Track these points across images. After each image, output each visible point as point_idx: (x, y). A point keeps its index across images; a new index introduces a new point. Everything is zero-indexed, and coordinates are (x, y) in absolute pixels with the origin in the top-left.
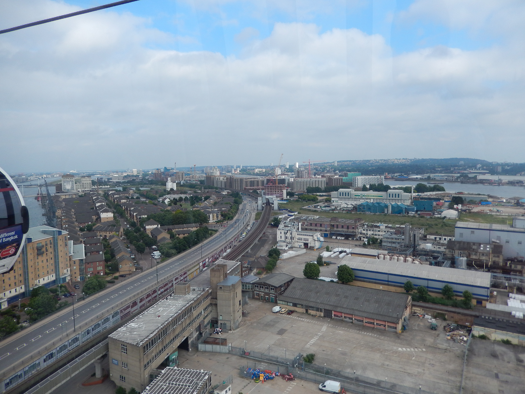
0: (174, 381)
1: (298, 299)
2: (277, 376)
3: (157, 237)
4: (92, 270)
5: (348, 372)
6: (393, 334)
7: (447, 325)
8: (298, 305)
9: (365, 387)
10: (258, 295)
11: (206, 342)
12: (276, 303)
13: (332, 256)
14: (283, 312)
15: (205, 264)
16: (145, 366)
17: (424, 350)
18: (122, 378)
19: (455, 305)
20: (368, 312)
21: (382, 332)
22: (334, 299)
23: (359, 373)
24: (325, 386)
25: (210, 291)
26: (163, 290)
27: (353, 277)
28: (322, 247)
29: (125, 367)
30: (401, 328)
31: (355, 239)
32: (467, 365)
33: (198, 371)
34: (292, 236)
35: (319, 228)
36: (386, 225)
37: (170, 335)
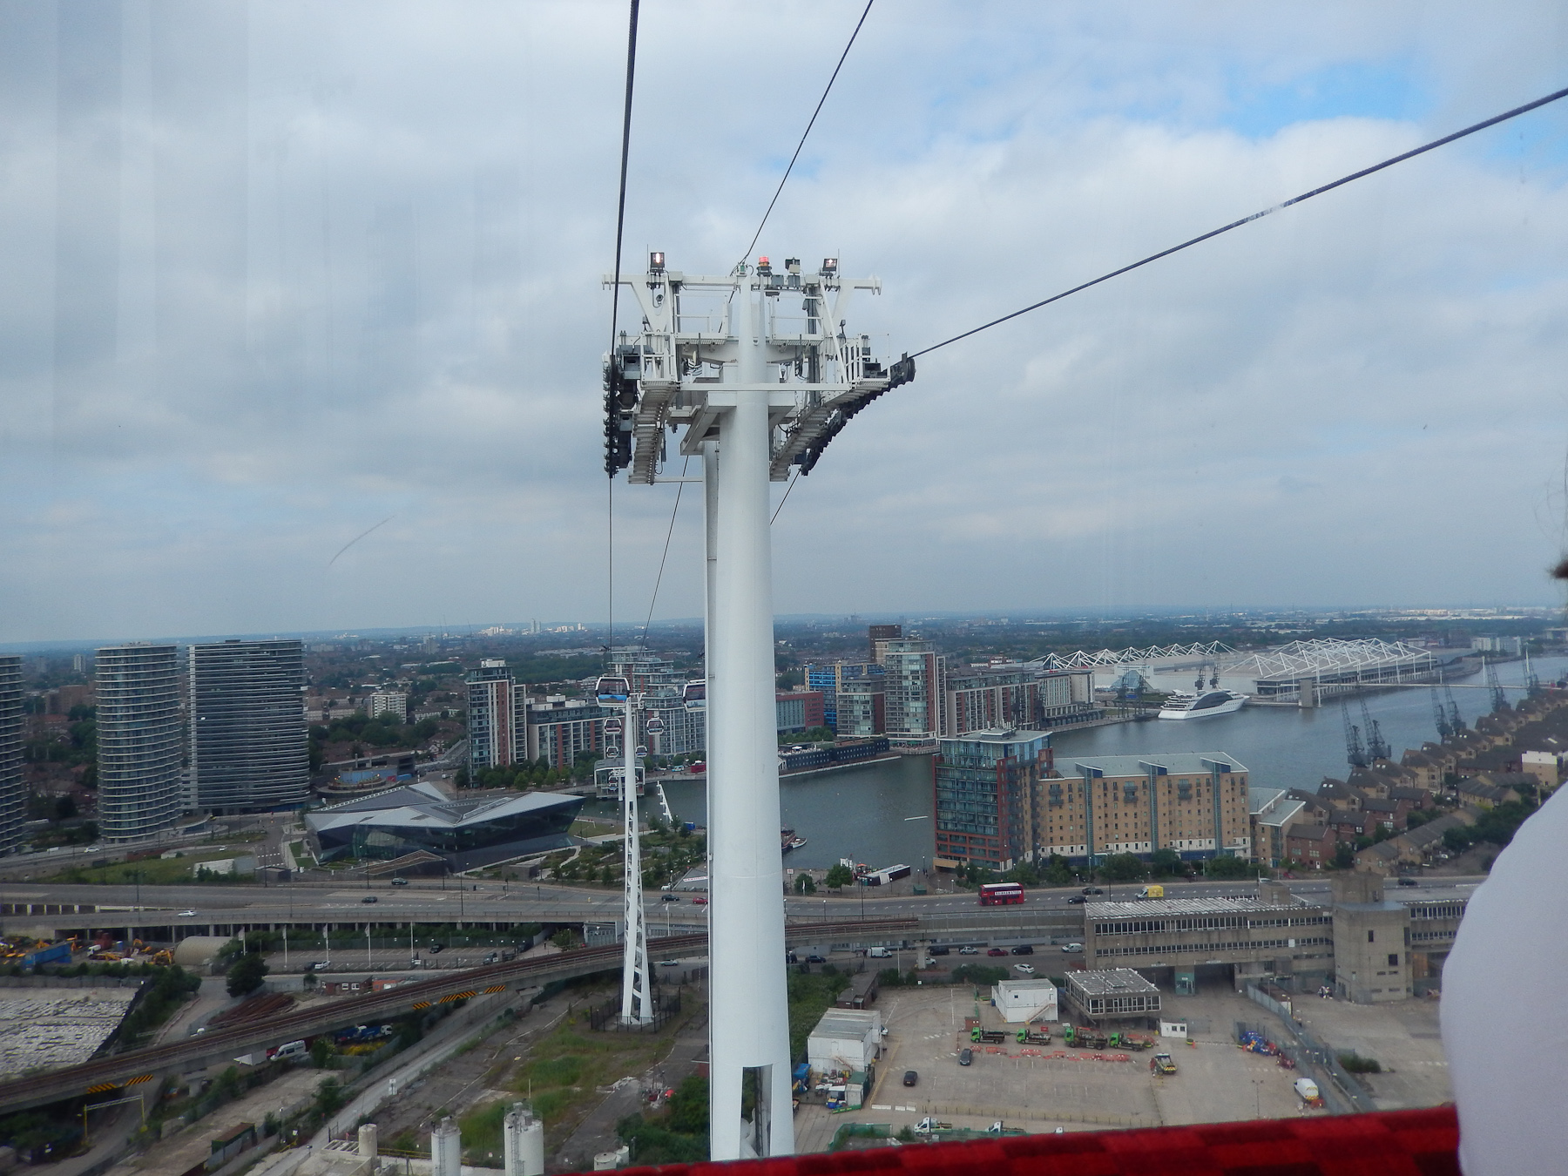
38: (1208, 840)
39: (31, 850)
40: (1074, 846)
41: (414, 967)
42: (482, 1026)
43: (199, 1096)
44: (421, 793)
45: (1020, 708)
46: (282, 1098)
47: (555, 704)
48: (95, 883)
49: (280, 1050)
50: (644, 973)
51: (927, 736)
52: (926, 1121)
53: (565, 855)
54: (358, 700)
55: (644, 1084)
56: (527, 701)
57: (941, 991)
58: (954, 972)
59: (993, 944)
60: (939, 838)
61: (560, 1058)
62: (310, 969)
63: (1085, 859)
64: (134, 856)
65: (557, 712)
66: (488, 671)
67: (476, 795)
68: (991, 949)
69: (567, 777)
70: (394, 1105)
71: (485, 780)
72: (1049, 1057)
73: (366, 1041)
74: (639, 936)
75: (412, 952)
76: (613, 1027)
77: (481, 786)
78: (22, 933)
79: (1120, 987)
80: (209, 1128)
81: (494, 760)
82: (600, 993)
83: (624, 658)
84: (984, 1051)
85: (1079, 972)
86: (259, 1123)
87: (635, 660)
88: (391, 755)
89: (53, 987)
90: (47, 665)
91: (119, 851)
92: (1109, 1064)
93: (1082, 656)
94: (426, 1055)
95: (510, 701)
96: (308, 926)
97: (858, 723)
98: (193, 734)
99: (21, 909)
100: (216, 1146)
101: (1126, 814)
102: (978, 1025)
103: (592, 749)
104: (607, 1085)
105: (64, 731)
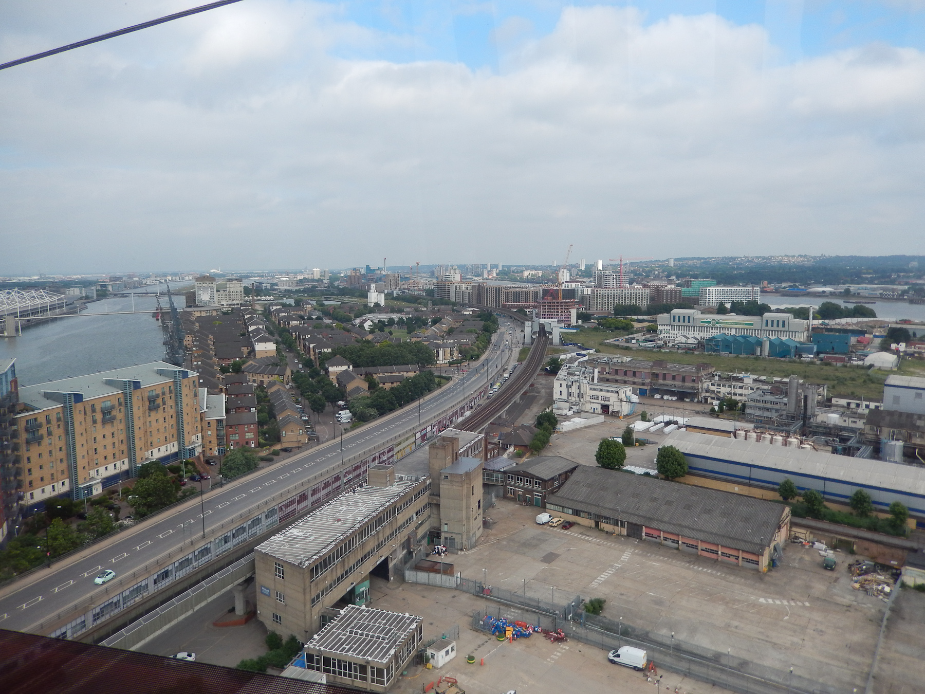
0: (359, 628)
1: (581, 502)
2: (537, 632)
3: (345, 385)
4: (237, 438)
5: (663, 634)
6: (752, 572)
7: (855, 562)
8: (581, 513)
9: (690, 661)
10: (514, 492)
11: (417, 568)
12: (543, 508)
13: (652, 429)
14: (555, 524)
15: (425, 435)
16: (313, 601)
17: (807, 604)
18: (277, 618)
19: (873, 528)
20: (706, 532)
21: (733, 569)
22: (647, 505)
23: (682, 636)
24: (618, 656)
25: (428, 482)
26: (351, 476)
27: (686, 468)
28: (634, 412)
29: (281, 601)
30: (767, 563)
31: (696, 400)
32: (886, 637)
33: (400, 614)
34: (580, 391)
35: (631, 379)
36: (756, 377)
37: (356, 552)
38: (172, 444)
63: (68, 495)
101: (104, 436)
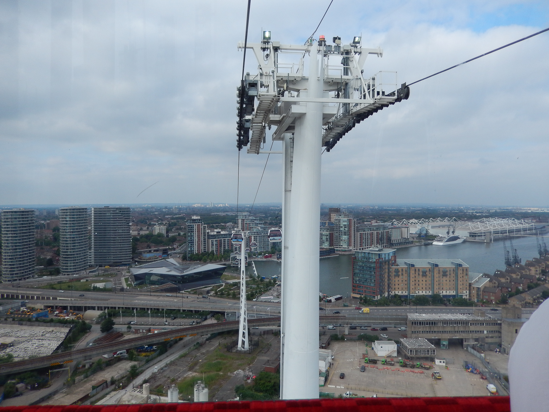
4: (487, 298)
38: (452, 291)
39: (37, 277)
40: (403, 291)
41: (165, 325)
42: (188, 348)
43: (89, 368)
44: (170, 262)
45: (383, 239)
46: (117, 371)
47: (217, 232)
48: (58, 290)
49: (118, 353)
50: (246, 332)
51: (349, 248)
52: (348, 393)
53: (219, 287)
54: (150, 228)
55: (245, 373)
56: (207, 231)
57: (354, 343)
58: (358, 336)
59: (373, 326)
60: (353, 286)
61: (216, 361)
62: (129, 323)
63: (406, 296)
64: (71, 280)
65: (218, 235)
66: (194, 220)
67: (189, 264)
68: (372, 328)
69: (221, 258)
70: (156, 376)
71: (192, 258)
72: (394, 370)
73: (148, 351)
74: (245, 319)
75: (165, 319)
76: (235, 351)
77: (191, 260)
78: (33, 306)
79: (421, 346)
80: (92, 380)
81: (196, 251)
82: (230, 338)
83: (242, 217)
84: (369, 367)
85: (405, 339)
86: (109, 380)
87: (246, 218)
88: (160, 248)
89: (41, 326)
90: (47, 212)
91: (67, 278)
92: (416, 374)
93: (405, 221)
94: (169, 357)
95: (202, 231)
96: (129, 308)
97: (324, 242)
98: (93, 238)
99: (33, 298)
100: (94, 388)
101: (422, 281)
102: (367, 357)
103: (230, 249)
104: (232, 372)
105: (51, 235)
